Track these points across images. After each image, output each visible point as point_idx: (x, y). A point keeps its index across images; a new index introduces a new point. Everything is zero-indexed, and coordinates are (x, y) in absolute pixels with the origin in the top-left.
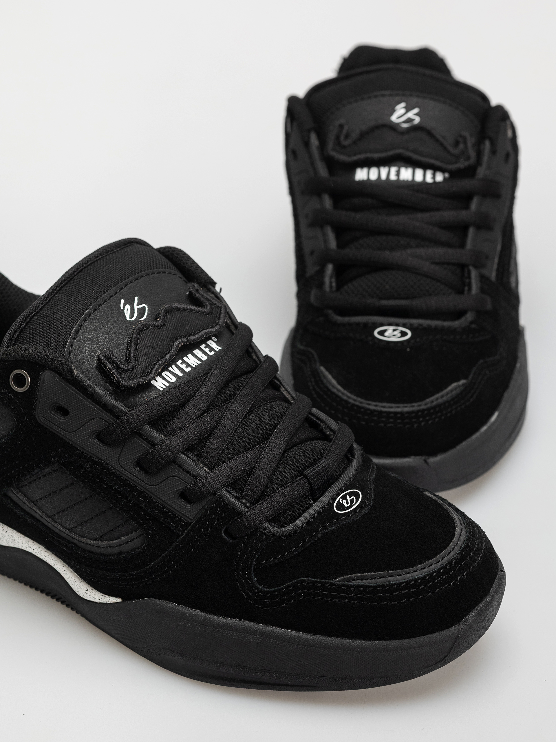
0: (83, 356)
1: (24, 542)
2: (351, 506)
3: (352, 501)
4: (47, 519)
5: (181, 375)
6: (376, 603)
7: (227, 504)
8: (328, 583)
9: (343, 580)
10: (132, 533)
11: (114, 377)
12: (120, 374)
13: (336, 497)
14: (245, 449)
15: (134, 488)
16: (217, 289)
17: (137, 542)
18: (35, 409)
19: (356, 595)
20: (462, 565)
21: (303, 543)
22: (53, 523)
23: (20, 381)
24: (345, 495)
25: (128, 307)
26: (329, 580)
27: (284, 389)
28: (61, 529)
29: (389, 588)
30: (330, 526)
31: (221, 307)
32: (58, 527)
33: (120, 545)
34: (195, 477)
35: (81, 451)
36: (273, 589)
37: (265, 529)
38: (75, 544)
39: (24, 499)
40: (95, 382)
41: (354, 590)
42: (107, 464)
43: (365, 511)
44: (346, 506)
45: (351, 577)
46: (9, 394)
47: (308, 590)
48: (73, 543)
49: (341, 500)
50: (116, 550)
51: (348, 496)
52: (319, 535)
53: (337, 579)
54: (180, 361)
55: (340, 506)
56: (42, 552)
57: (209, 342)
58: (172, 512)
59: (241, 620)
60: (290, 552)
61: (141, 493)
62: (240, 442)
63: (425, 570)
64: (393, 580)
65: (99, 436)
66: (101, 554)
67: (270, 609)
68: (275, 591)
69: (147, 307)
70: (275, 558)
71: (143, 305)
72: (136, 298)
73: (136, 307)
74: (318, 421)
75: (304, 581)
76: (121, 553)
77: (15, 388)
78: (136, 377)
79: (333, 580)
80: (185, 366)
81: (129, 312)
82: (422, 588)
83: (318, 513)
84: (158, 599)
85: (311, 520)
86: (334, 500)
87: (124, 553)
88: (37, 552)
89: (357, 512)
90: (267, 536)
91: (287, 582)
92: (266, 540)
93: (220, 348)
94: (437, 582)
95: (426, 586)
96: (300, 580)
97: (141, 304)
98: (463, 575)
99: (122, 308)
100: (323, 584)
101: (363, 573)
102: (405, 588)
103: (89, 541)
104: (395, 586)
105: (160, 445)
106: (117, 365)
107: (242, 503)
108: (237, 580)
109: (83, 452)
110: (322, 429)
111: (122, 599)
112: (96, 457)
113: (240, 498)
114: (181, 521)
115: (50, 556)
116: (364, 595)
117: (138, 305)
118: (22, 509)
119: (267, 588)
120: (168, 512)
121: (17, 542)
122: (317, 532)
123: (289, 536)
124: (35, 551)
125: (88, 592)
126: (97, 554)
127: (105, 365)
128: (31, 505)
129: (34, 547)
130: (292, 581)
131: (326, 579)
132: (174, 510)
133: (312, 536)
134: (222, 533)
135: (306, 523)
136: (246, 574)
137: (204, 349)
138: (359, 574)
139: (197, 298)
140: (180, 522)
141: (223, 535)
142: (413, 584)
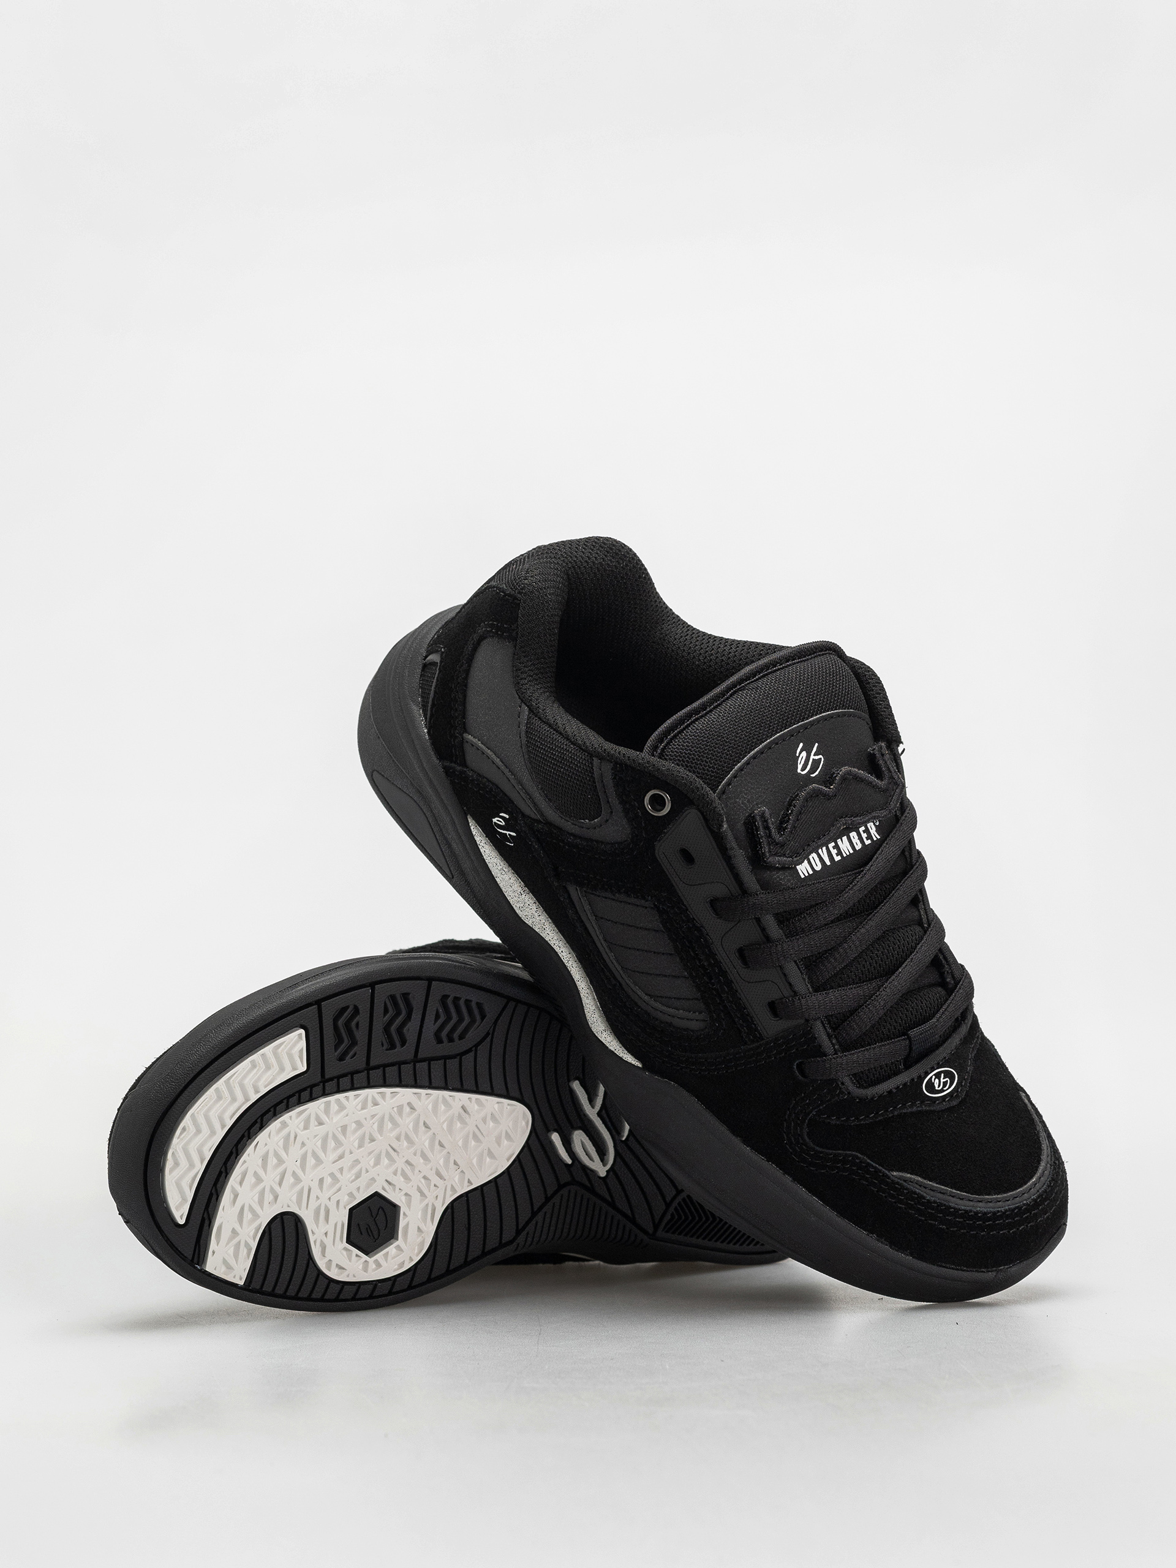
0: (736, 802)
1: (555, 938)
2: (942, 1091)
3: (945, 1085)
4: (603, 942)
5: (828, 863)
6: (923, 1219)
7: (816, 1038)
8: (884, 1173)
9: (900, 1178)
10: (694, 1012)
11: (761, 848)
12: (769, 844)
13: (929, 1072)
14: (860, 980)
15: (724, 973)
16: (900, 749)
17: (694, 1025)
18: (659, 841)
19: (906, 1199)
20: (1031, 1213)
21: (875, 1114)
22: (608, 951)
23: (658, 802)
24: (940, 1073)
25: (804, 754)
26: (886, 1169)
27: (923, 907)
28: (614, 962)
29: (945, 1208)
30: (911, 1106)
31: (899, 785)
32: (611, 958)
33: (673, 1017)
34: (795, 993)
35: (685, 906)
36: (821, 1150)
37: (843, 1084)
38: (621, 985)
39: (587, 907)
40: (736, 839)
41: (907, 1193)
42: (707, 935)
43: (955, 1103)
44: (937, 1088)
45: (911, 1178)
46: (638, 809)
47: (858, 1169)
48: (619, 982)
49: (934, 1077)
50: (668, 1019)
51: (943, 1074)
52: (896, 1113)
53: (895, 1174)
54: (833, 844)
55: (930, 1087)
56: (571, 959)
57: (871, 825)
58: (751, 1018)
59: (768, 1162)
60: (858, 1119)
61: (729, 983)
62: (858, 970)
63: (991, 1204)
64: (954, 1203)
65: (714, 903)
66: (646, 1012)
67: (807, 1167)
68: (821, 1152)
69: (823, 760)
70: (838, 1118)
71: (821, 756)
72: (817, 744)
73: (812, 757)
74: (944, 962)
75: (858, 1158)
76: (670, 1025)
77: (649, 807)
78: (784, 855)
79: (889, 1171)
80: (836, 852)
81: (803, 762)
82: (980, 1224)
83: (905, 1085)
84: (687, 1091)
85: (894, 1091)
86: (927, 1074)
87: (674, 1027)
88: (565, 957)
89: (944, 1101)
90: (841, 1092)
91: (839, 1149)
92: (838, 1095)
93: (879, 837)
94: (998, 1224)
95: (984, 1223)
96: (855, 1155)
97: (818, 755)
98: (1027, 1226)
99: (797, 755)
100: (877, 1171)
101: (925, 1179)
102: (962, 1216)
103: (640, 993)
104: (953, 1210)
105: (776, 945)
106: (770, 832)
107: (832, 1044)
108: (785, 1120)
109: (687, 910)
110: (944, 973)
111: (643, 1065)
112: (699, 922)
113: (832, 1036)
114: (756, 1029)
115: (578, 968)
116: (915, 1204)
117: (814, 755)
118: (577, 912)
119: (814, 1144)
120: (747, 1015)
121: (546, 933)
122: (895, 1108)
123: (863, 1100)
124: (564, 954)
125: (604, 1033)
126: (642, 1009)
127: (757, 829)
128: (592, 918)
129: (563, 950)
130: (845, 1151)
131: (883, 1167)
132: (755, 1016)
133: (887, 1111)
134: (795, 1064)
135: (887, 1092)
136: (799, 1119)
137: (862, 833)
138: (920, 1179)
139: (878, 765)
140: (755, 1031)
141: (795, 1067)
142: (972, 1215)
